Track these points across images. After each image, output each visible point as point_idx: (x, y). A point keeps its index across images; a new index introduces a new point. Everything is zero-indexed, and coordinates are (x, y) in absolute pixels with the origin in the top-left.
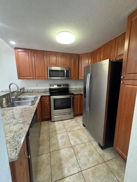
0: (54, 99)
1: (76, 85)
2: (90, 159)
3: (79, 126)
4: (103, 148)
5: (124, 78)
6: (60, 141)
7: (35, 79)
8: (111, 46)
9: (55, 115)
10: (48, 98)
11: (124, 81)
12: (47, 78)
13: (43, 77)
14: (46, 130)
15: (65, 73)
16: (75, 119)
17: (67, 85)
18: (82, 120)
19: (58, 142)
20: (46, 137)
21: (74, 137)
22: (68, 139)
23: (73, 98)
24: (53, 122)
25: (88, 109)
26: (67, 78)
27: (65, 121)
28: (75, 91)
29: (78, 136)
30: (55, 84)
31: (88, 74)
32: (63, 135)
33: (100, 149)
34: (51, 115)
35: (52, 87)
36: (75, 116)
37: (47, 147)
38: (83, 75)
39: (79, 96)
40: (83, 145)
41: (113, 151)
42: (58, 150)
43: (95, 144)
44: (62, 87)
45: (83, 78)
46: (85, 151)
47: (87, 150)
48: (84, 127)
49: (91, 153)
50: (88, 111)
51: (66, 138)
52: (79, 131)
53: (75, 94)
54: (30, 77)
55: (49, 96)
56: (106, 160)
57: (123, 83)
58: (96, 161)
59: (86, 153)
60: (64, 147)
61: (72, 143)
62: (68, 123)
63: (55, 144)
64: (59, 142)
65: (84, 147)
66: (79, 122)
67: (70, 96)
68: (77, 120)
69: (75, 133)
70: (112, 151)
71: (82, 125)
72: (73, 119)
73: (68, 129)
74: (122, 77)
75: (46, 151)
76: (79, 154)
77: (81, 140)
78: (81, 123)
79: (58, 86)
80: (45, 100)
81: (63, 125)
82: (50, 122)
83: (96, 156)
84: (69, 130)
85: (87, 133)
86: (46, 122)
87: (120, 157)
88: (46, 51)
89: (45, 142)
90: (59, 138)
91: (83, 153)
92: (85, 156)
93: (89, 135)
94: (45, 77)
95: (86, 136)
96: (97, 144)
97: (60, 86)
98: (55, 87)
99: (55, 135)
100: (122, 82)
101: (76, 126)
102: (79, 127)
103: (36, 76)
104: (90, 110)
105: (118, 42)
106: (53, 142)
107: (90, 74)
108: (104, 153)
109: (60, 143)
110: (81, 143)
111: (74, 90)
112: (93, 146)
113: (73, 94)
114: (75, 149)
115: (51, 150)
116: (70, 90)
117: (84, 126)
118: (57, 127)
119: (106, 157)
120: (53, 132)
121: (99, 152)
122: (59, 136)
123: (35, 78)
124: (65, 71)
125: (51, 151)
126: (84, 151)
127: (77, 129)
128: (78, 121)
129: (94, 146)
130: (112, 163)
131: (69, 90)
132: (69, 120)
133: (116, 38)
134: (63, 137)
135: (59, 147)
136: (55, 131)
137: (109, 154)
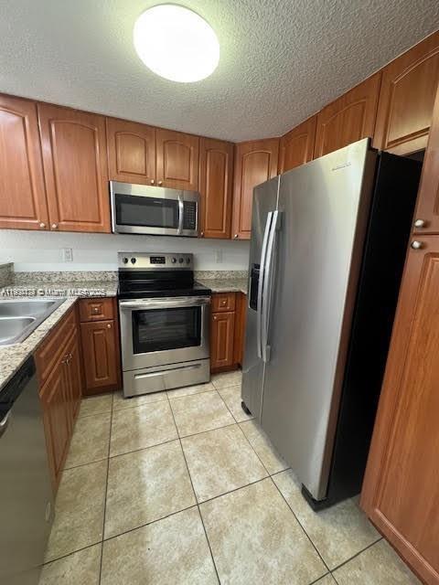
0: (133, 312)
1: (220, 260)
2: (270, 564)
3: (229, 414)
4: (318, 505)
5: (425, 226)
6: (151, 484)
7: (57, 230)
8: (360, 106)
9: (138, 372)
10: (108, 307)
11: (425, 239)
12: (109, 231)
13: (90, 224)
14: (98, 435)
15: (181, 212)
16: (214, 382)
17: (189, 258)
18: (240, 389)
19: (141, 488)
20: (92, 466)
21: (207, 461)
22: (182, 471)
23: (210, 307)
24: (130, 398)
25: (262, 352)
26: (186, 232)
27: (176, 394)
28: (218, 282)
29: (224, 457)
30: (143, 254)
31: (270, 214)
32: (166, 457)
33: (308, 510)
34: (122, 372)
35: (130, 265)
36: (215, 372)
37: (90, 517)
38: (246, 225)
39: (231, 300)
40: (241, 494)
41: (354, 514)
42: (137, 528)
43: (289, 488)
44: (168, 265)
45: (246, 236)
46: (250, 523)
47: (260, 521)
48: (245, 415)
49: (273, 531)
50: (265, 360)
51: (177, 469)
52: (230, 433)
53: (215, 293)
54: (35, 218)
55: (113, 297)
56: (335, 564)
57: (421, 247)
58: (294, 569)
59: (255, 535)
60: (163, 510)
61: (201, 489)
62: (188, 400)
63: (127, 499)
64: (144, 486)
65: (246, 506)
66: (231, 396)
67: (199, 302)
68: (222, 389)
69: (211, 443)
70: (353, 518)
71: (238, 408)
72: (206, 386)
73: (185, 425)
74: (419, 223)
75: (84, 539)
76: (226, 541)
77: (234, 473)
78: (236, 399)
79: (153, 260)
80: (98, 317)
81: (167, 409)
82: (117, 400)
83: (293, 548)
84: (189, 432)
85: (257, 439)
86: (102, 401)
87: (386, 542)
88: (103, 116)
89: (84, 490)
90: (146, 470)
91: (243, 535)
92: (250, 547)
93: (267, 448)
94: (99, 222)
95: (253, 454)
96: (296, 489)
97: (162, 260)
98: (143, 264)
99: (134, 458)
100: (416, 244)
101: (218, 412)
102: (227, 418)
103: (62, 218)
104: (271, 355)
105: (392, 84)
106: (122, 486)
107: (276, 213)
108: (323, 530)
109: (149, 491)
110: (234, 487)
111: (213, 277)
112: (279, 499)
113: (208, 292)
114: (210, 516)
115: (109, 529)
116: (198, 277)
117: (248, 412)
118: (143, 418)
119: (332, 547)
120: (125, 441)
121: (303, 524)
122: (148, 462)
123: (54, 226)
124: (181, 205)
125: (105, 538)
126: (246, 526)
127: (219, 425)
128: (225, 392)
129: (286, 496)
130: (358, 573)
131: (195, 278)
132: (192, 390)
133: (381, 72)
134: (164, 463)
135: (142, 512)
136: (136, 436)
137: (342, 532)
